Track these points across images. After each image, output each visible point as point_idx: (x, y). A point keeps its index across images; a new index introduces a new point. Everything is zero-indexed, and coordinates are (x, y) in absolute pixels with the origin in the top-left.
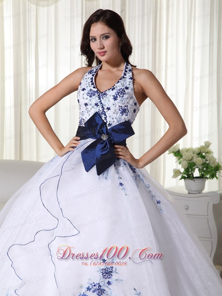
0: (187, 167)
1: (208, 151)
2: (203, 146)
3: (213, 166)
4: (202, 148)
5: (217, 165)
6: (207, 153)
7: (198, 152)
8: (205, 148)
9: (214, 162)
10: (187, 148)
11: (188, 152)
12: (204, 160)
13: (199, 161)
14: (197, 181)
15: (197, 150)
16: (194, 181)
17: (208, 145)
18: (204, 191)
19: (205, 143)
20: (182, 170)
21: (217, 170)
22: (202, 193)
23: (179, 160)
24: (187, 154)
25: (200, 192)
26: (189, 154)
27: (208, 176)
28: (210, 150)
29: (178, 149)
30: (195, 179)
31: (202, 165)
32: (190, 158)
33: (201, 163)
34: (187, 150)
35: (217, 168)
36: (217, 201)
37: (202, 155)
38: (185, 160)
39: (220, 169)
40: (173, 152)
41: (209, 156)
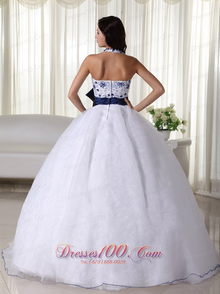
0: (156, 122)
1: (172, 111)
2: (168, 107)
3: (174, 121)
4: (168, 108)
5: (176, 121)
6: (172, 112)
7: (165, 111)
8: (170, 109)
9: (175, 119)
10: (159, 108)
11: (159, 111)
12: (168, 117)
13: (164, 118)
14: (164, 132)
15: (164, 110)
16: (162, 132)
17: (172, 106)
18: (169, 140)
19: (170, 105)
20: (154, 124)
21: (177, 125)
22: (168, 140)
23: (153, 117)
24: (157, 112)
25: (166, 140)
26: (159, 113)
27: (171, 129)
28: (173, 110)
29: (153, 109)
30: (162, 131)
31: (167, 120)
32: (159, 115)
33: (166, 119)
34: (159, 110)
35: (177, 123)
36: (175, 146)
37: (168, 113)
38: (156, 117)
39: (179, 123)
40: (150, 111)
41: (172, 114)
